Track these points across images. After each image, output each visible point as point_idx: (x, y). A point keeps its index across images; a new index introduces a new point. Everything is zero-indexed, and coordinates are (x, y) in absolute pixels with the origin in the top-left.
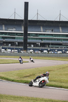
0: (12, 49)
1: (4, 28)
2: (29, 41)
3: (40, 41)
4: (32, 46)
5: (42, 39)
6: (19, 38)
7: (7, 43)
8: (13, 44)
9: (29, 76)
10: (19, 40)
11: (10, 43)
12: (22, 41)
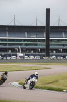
0: (34, 56)
1: (26, 35)
2: (51, 47)
3: (62, 47)
4: (55, 52)
5: (64, 45)
6: (41, 45)
7: (30, 50)
8: (35, 50)
9: (52, 83)
10: (41, 47)
11: (32, 49)
12: (44, 47)
